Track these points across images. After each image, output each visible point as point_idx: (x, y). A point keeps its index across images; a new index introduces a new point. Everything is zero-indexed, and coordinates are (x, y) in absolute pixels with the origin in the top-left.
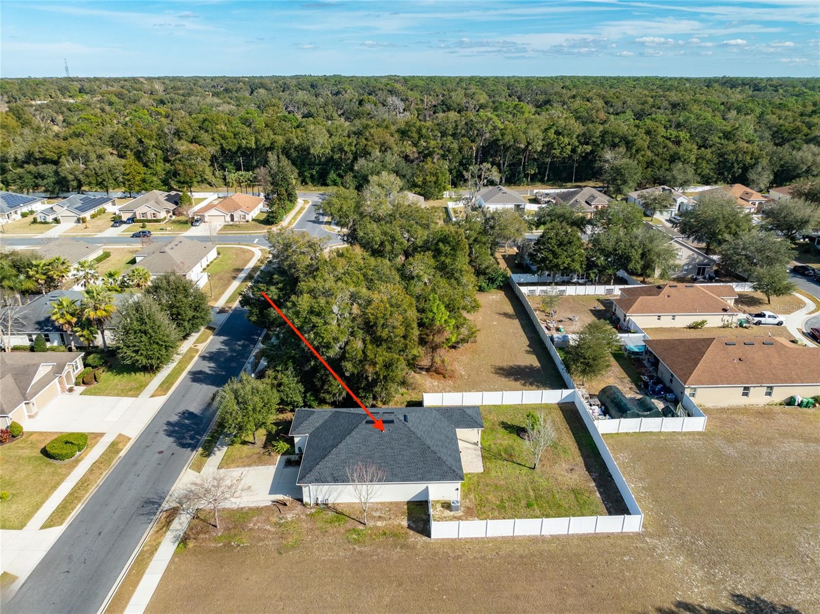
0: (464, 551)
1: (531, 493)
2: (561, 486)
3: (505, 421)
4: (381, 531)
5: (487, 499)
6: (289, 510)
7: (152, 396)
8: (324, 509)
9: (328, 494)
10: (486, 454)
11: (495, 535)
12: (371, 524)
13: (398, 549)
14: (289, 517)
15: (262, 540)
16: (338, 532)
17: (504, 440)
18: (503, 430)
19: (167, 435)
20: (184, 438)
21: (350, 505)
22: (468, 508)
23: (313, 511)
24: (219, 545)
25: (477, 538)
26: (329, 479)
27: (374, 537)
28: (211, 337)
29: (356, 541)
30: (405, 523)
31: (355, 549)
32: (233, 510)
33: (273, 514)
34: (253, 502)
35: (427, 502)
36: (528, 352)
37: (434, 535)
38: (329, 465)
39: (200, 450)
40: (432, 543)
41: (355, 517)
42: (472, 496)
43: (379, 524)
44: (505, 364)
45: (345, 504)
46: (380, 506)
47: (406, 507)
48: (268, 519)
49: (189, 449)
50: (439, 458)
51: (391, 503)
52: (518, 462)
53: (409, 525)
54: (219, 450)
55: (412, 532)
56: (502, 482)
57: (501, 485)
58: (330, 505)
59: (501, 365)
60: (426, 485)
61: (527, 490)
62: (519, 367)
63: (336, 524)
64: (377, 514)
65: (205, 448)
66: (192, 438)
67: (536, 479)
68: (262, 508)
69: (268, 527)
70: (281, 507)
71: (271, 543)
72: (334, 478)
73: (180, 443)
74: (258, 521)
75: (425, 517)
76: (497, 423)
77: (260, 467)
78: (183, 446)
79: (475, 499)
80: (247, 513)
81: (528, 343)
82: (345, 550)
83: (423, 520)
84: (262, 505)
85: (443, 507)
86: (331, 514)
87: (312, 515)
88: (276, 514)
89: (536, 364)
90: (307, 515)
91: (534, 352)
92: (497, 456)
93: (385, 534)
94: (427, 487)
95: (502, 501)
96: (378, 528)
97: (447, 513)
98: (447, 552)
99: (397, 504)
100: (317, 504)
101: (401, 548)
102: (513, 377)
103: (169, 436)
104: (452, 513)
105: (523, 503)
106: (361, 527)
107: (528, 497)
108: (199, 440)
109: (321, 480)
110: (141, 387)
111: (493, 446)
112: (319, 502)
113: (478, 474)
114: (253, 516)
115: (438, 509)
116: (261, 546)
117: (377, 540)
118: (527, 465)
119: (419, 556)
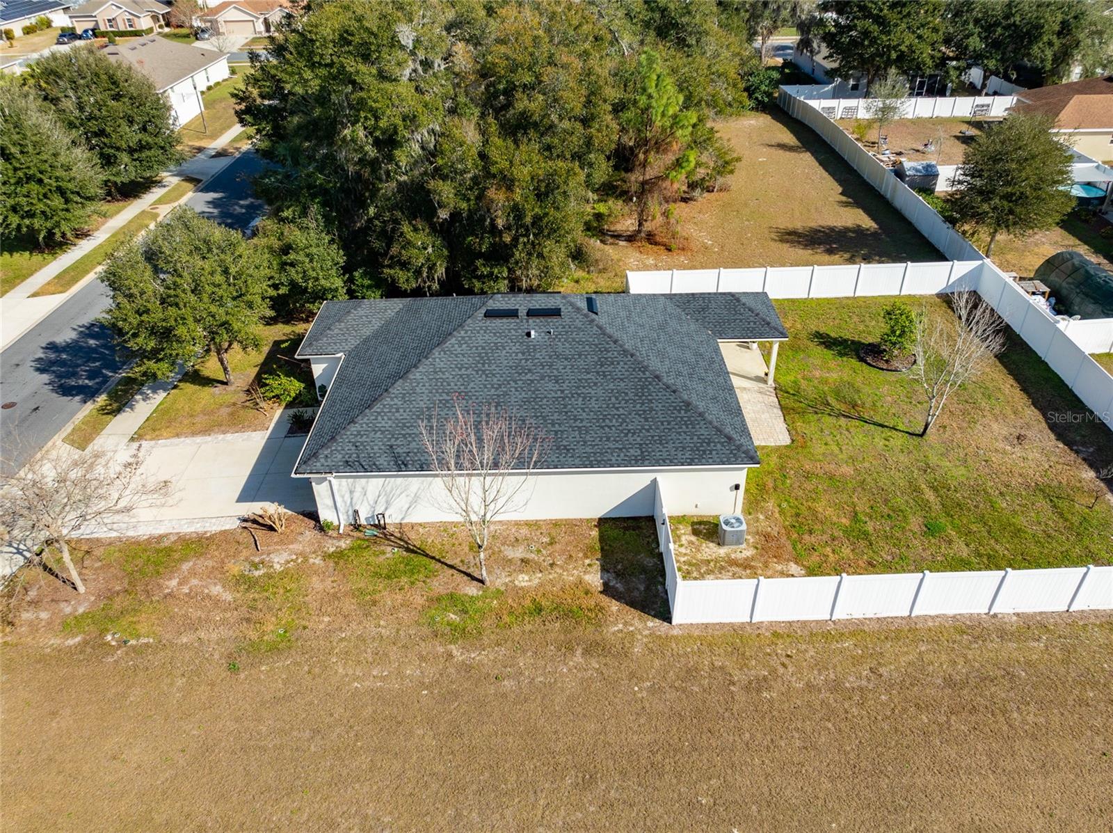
0: (774, 662)
1: (929, 495)
2: (1004, 478)
3: (823, 330)
4: (527, 603)
5: (814, 513)
6: (281, 542)
7: (35, 295)
8: (374, 540)
9: (382, 500)
10: (790, 403)
11: (858, 614)
12: (498, 580)
13: (578, 658)
14: (279, 560)
15: (193, 627)
16: (406, 604)
17: (829, 370)
18: (820, 350)
19: (38, 369)
20: (74, 374)
21: (444, 527)
22: (767, 537)
23: (344, 544)
24: (71, 642)
25: (804, 624)
26: (382, 461)
27: (506, 619)
28: (190, 194)
29: (458, 633)
30: (594, 579)
31: (450, 655)
32: (138, 543)
33: (237, 553)
34: (192, 521)
35: (651, 520)
36: (846, 204)
37: (680, 614)
38: (384, 423)
39: (102, 399)
40: (675, 638)
41: (456, 562)
42: (770, 505)
43: (523, 580)
44: (798, 225)
45: (432, 525)
46: (524, 531)
47: (595, 533)
48: (221, 568)
49: (78, 398)
50: (688, 404)
51: (556, 524)
52: (877, 419)
53: (605, 584)
54: (146, 398)
55: (615, 606)
56: (847, 470)
57: (843, 475)
58: (390, 529)
59: (790, 226)
60: (651, 476)
61: (917, 490)
62: (832, 229)
63: (404, 579)
64: (518, 553)
65: (113, 396)
66: (92, 375)
67: (933, 460)
68: (212, 538)
69: (216, 590)
70: (260, 534)
71: (214, 636)
72: (396, 458)
73: (61, 386)
74: (192, 572)
75: (650, 562)
76: (804, 334)
77: (229, 436)
78: (66, 391)
79: (782, 512)
80: (169, 551)
81: (840, 190)
82: (422, 658)
83: (644, 570)
84: (214, 527)
85: (696, 532)
86: (391, 552)
87: (339, 555)
88: (245, 553)
89: (867, 223)
90: (327, 556)
91: (858, 203)
92: (820, 406)
93: (539, 610)
94: (655, 482)
95: (855, 516)
96: (520, 593)
97: (710, 550)
98: (722, 668)
99: (571, 526)
100: (357, 527)
101: (586, 652)
102: (822, 248)
103: (41, 370)
104: (722, 551)
105: (915, 523)
106: (472, 590)
107: (925, 506)
108: (106, 379)
109: (359, 465)
110: (17, 277)
111: (803, 384)
112: (363, 522)
113: (778, 448)
114: (183, 559)
115: (684, 540)
116: (185, 646)
117: (516, 629)
118: (901, 427)
119: (641, 679)
